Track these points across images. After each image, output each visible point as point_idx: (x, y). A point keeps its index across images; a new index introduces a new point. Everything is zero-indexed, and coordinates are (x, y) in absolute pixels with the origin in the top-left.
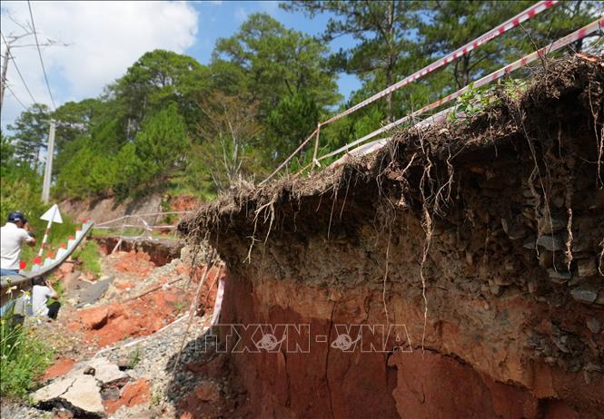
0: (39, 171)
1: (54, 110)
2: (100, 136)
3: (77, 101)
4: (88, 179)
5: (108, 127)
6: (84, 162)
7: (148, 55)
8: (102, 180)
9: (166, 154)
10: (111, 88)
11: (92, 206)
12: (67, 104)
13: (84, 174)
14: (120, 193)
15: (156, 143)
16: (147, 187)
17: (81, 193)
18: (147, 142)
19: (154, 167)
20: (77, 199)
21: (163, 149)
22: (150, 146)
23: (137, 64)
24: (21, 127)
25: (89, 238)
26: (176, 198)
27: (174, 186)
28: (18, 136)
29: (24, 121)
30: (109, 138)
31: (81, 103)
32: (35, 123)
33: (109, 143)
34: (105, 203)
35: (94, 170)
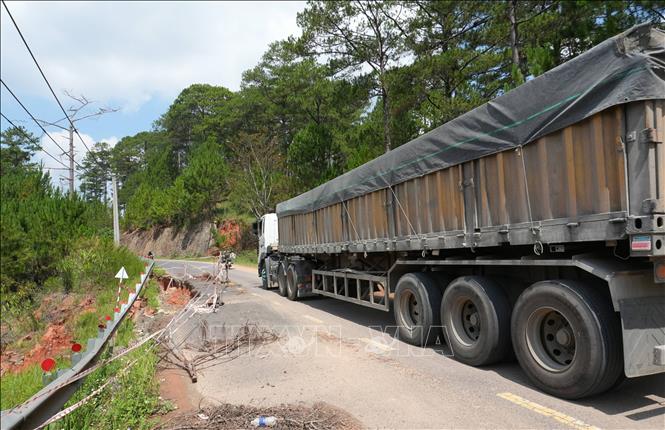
0: (109, 205)
1: (113, 147)
2: (155, 169)
3: (132, 135)
4: (150, 212)
5: (161, 160)
6: (144, 196)
7: (186, 92)
8: (161, 211)
9: (210, 185)
10: (159, 123)
11: (156, 236)
12: (123, 139)
13: (146, 207)
14: (177, 222)
15: (200, 176)
16: (199, 216)
17: (146, 224)
18: (192, 177)
19: (202, 197)
20: (143, 229)
21: (207, 181)
22: (195, 179)
23: (177, 101)
24: (88, 165)
25: (151, 276)
26: (224, 222)
27: (221, 211)
28: (87, 174)
29: (89, 159)
30: (163, 171)
31: (135, 137)
32: (99, 160)
33: (163, 174)
34: (167, 231)
35: (154, 202)
